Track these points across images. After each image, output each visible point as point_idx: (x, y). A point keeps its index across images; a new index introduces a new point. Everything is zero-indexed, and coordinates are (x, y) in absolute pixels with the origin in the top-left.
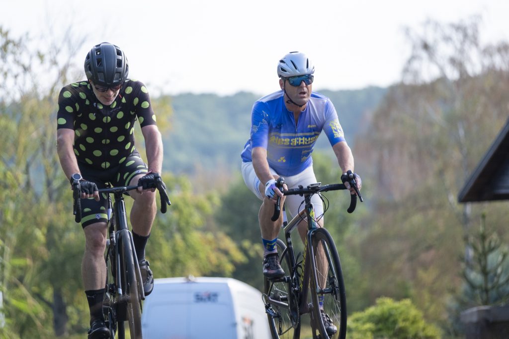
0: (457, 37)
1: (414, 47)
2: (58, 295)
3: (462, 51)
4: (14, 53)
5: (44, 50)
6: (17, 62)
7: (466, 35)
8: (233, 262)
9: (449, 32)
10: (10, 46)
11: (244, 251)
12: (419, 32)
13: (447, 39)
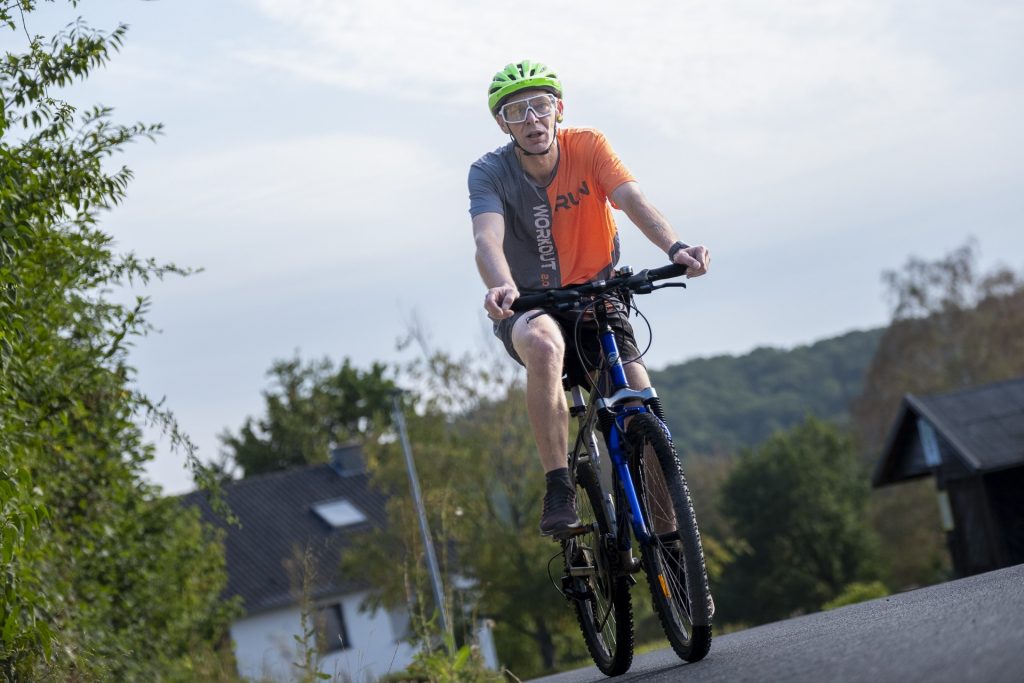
0: (946, 276)
1: (902, 294)
2: (540, 624)
3: (953, 291)
4: (456, 378)
5: (487, 368)
6: (461, 386)
7: (955, 274)
8: (720, 563)
9: (936, 272)
10: (452, 372)
11: (730, 550)
12: (905, 276)
13: (936, 280)
